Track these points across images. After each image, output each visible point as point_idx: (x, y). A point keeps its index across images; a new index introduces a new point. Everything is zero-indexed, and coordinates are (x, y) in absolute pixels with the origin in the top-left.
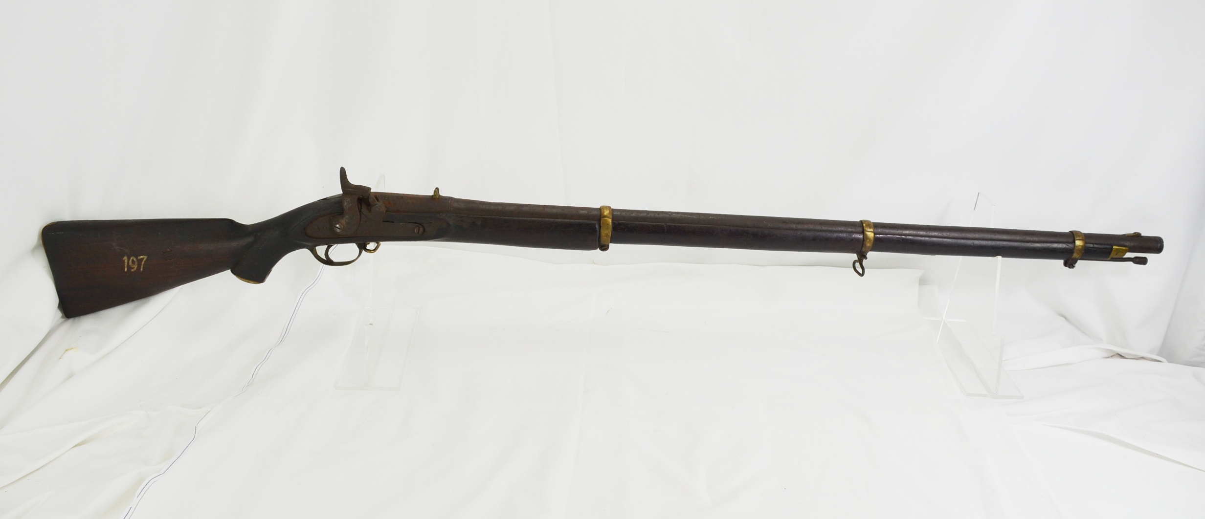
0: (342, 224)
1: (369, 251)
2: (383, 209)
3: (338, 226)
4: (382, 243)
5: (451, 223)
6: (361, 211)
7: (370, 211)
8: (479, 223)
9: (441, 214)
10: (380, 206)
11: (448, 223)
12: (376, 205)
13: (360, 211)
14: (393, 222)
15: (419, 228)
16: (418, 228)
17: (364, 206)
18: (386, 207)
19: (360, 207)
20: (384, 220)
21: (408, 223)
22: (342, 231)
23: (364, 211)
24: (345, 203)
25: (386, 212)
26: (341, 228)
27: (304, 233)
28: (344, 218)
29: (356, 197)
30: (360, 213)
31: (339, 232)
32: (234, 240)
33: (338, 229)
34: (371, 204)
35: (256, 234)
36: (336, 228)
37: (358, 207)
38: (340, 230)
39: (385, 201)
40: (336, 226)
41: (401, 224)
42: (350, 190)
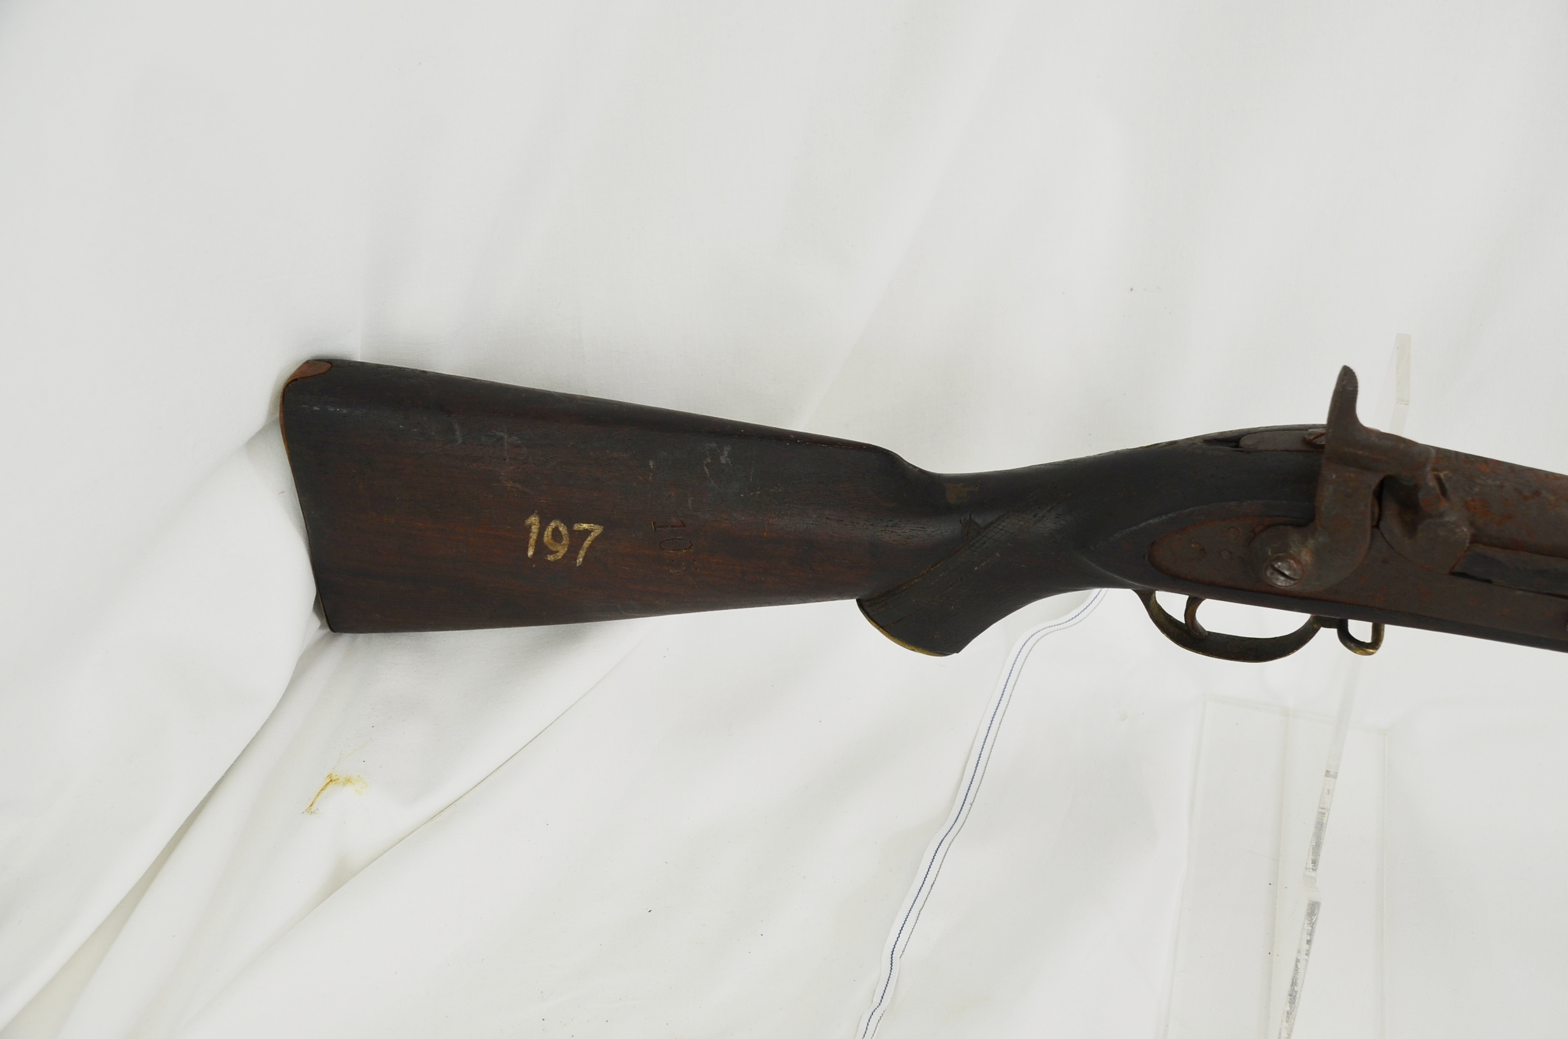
0: (1298, 562)
1: (1346, 639)
2: (1465, 531)
3: (1282, 565)
4: (1391, 631)
6: (1377, 526)
7: (1411, 529)
12: (1440, 515)
13: (1375, 526)
14: (1488, 581)
17: (1391, 510)
18: (1473, 524)
19: (1376, 515)
20: (1458, 569)
21: (1547, 594)
22: (1296, 583)
23: (1392, 524)
24: (1327, 496)
25: (1472, 542)
26: (1292, 576)
27: (1146, 557)
28: (1311, 542)
29: (1374, 480)
30: (1372, 535)
31: (1287, 586)
32: (890, 524)
33: (1282, 578)
34: (1421, 495)
35: (968, 518)
36: (1276, 573)
37: (1373, 513)
38: (1289, 580)
39: (1469, 498)
40: (1276, 566)
41: (1519, 593)
42: (1360, 452)
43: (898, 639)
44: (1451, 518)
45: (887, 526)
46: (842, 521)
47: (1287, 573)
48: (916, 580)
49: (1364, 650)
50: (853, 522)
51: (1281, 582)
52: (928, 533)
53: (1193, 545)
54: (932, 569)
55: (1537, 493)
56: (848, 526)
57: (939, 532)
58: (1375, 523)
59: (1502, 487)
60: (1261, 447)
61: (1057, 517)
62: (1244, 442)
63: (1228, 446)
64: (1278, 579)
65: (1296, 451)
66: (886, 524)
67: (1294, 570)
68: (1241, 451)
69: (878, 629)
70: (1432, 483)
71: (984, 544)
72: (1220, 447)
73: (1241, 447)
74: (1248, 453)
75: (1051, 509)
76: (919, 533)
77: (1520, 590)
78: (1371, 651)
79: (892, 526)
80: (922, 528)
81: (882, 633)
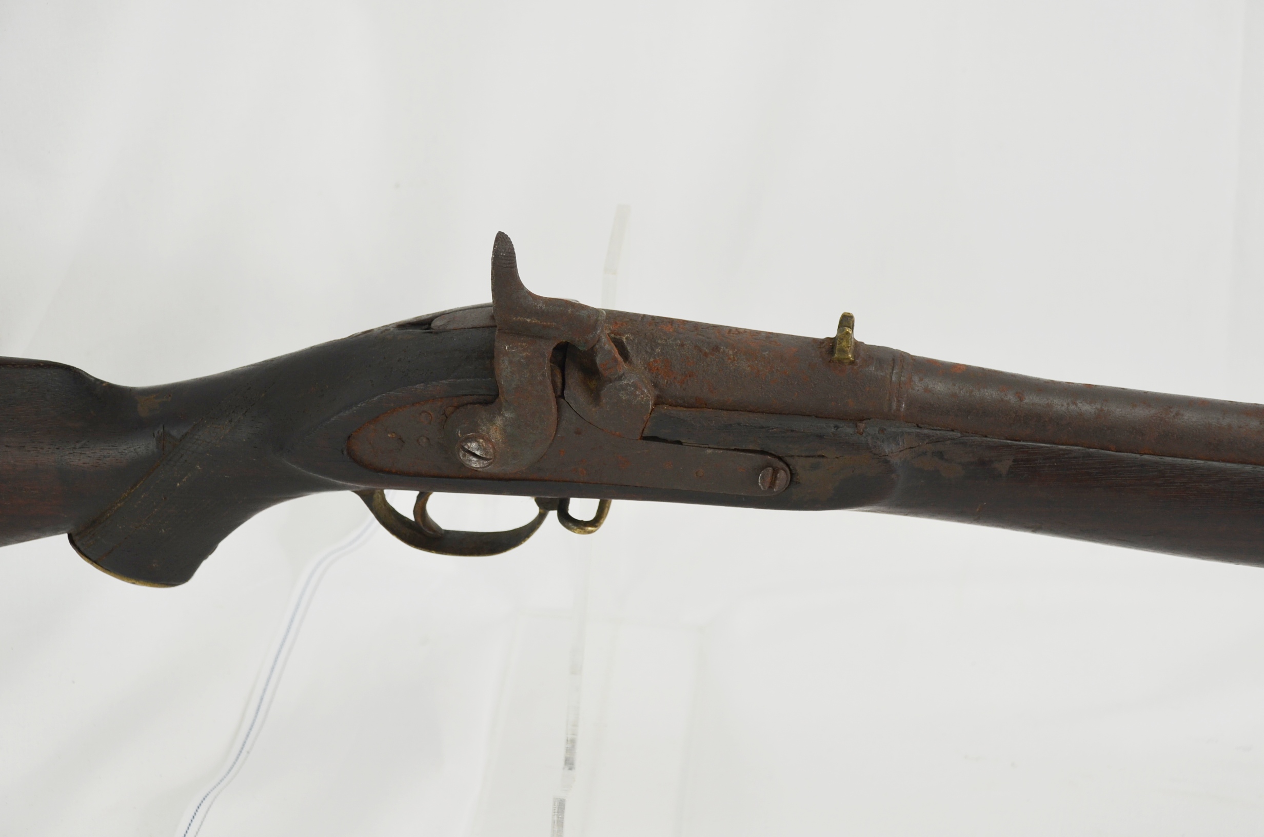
0: (488, 440)
1: (566, 519)
2: (647, 395)
3: (473, 446)
5: (895, 460)
6: (562, 396)
7: (595, 396)
8: (1003, 466)
9: (862, 425)
10: (635, 386)
11: (885, 461)
12: (620, 378)
13: (560, 396)
14: (679, 443)
15: (775, 471)
16: (770, 470)
17: (574, 378)
18: (656, 385)
19: (559, 385)
20: (647, 433)
21: (735, 450)
22: (490, 464)
23: (576, 393)
24: (505, 369)
25: (655, 404)
26: (484, 456)
27: (345, 452)
28: (499, 421)
29: (548, 348)
30: (557, 403)
31: (478, 468)
32: (78, 445)
33: (475, 459)
34: (598, 360)
35: (162, 430)
36: (467, 455)
37: (554, 383)
38: (481, 461)
39: (652, 360)
40: (466, 447)
41: (709, 451)
42: (529, 320)
43: (114, 573)
44: (630, 380)
45: (75, 448)
46: (24, 447)
47: (478, 453)
48: (119, 505)
49: (582, 529)
50: (36, 448)
51: (475, 463)
52: (120, 451)
53: (389, 435)
54: (132, 491)
55: (716, 349)
56: (32, 452)
57: (132, 449)
58: (559, 393)
59: (682, 345)
60: (451, 327)
61: (253, 420)
62: (436, 324)
63: (421, 329)
64: (470, 460)
65: (483, 327)
66: (73, 446)
67: (485, 449)
68: (431, 332)
69: (92, 564)
70: (609, 346)
71: (182, 456)
72: (411, 330)
73: (433, 329)
74: (436, 333)
75: (246, 412)
76: (110, 452)
77: (709, 448)
78: (590, 529)
79: (80, 448)
80: (113, 446)
81: (97, 568)
